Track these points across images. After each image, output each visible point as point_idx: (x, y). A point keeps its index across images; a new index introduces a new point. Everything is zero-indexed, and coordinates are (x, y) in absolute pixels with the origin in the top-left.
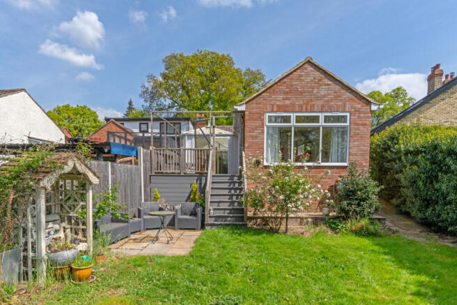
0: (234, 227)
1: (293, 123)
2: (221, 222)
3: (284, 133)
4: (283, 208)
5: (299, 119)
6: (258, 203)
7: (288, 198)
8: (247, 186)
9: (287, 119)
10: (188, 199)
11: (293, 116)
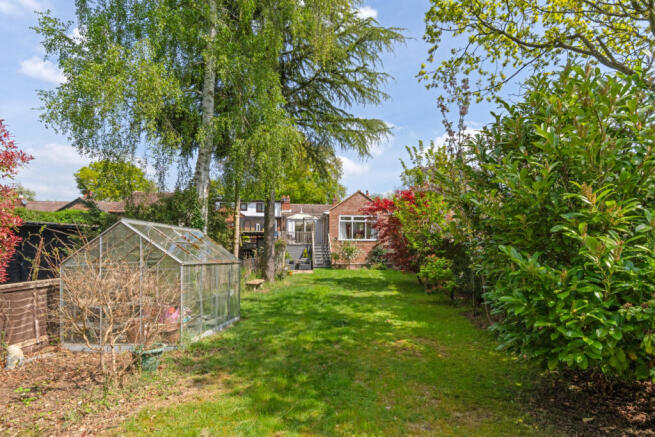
0: (326, 268)
1: (352, 220)
2: (320, 266)
3: (348, 226)
4: (347, 259)
5: (355, 219)
6: (337, 257)
7: (349, 255)
8: (331, 250)
9: (349, 219)
10: (301, 257)
11: (352, 217)
